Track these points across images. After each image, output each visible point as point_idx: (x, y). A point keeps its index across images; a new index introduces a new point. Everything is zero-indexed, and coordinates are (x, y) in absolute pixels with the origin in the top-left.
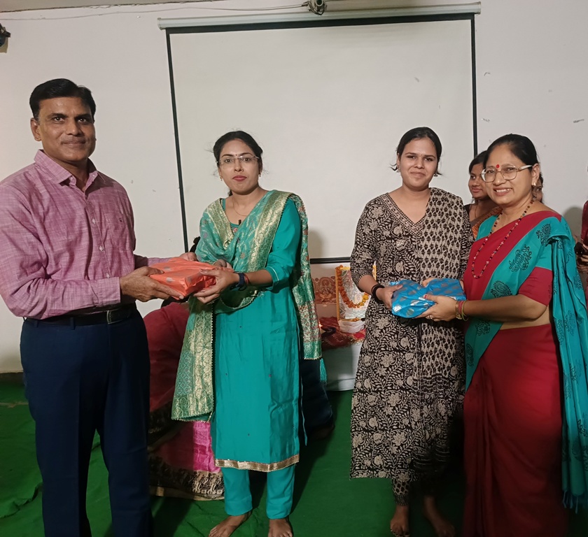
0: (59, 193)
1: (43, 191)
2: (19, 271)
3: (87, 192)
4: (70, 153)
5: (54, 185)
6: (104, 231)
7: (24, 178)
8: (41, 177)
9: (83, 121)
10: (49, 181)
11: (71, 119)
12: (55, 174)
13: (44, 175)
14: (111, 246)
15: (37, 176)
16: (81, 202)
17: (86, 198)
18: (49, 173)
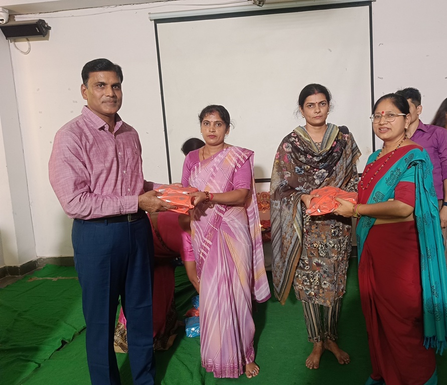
0: (98, 135)
1: (88, 134)
2: (73, 187)
3: (116, 134)
4: (107, 109)
5: (95, 130)
6: (126, 161)
7: (76, 126)
8: (87, 125)
9: (116, 87)
10: (92, 127)
11: (109, 87)
12: (95, 122)
13: (88, 123)
14: (131, 170)
15: (84, 124)
16: (112, 141)
17: (115, 138)
18: (91, 122)
